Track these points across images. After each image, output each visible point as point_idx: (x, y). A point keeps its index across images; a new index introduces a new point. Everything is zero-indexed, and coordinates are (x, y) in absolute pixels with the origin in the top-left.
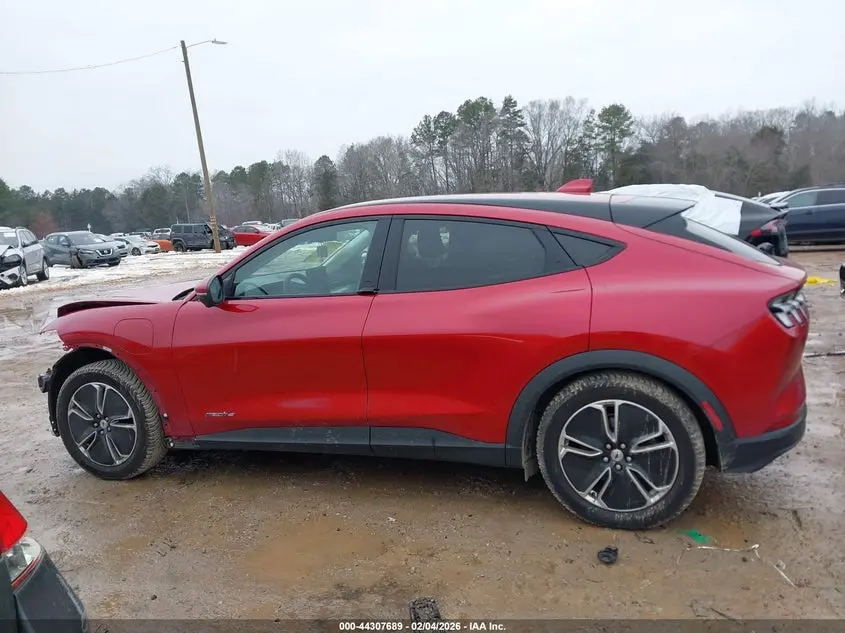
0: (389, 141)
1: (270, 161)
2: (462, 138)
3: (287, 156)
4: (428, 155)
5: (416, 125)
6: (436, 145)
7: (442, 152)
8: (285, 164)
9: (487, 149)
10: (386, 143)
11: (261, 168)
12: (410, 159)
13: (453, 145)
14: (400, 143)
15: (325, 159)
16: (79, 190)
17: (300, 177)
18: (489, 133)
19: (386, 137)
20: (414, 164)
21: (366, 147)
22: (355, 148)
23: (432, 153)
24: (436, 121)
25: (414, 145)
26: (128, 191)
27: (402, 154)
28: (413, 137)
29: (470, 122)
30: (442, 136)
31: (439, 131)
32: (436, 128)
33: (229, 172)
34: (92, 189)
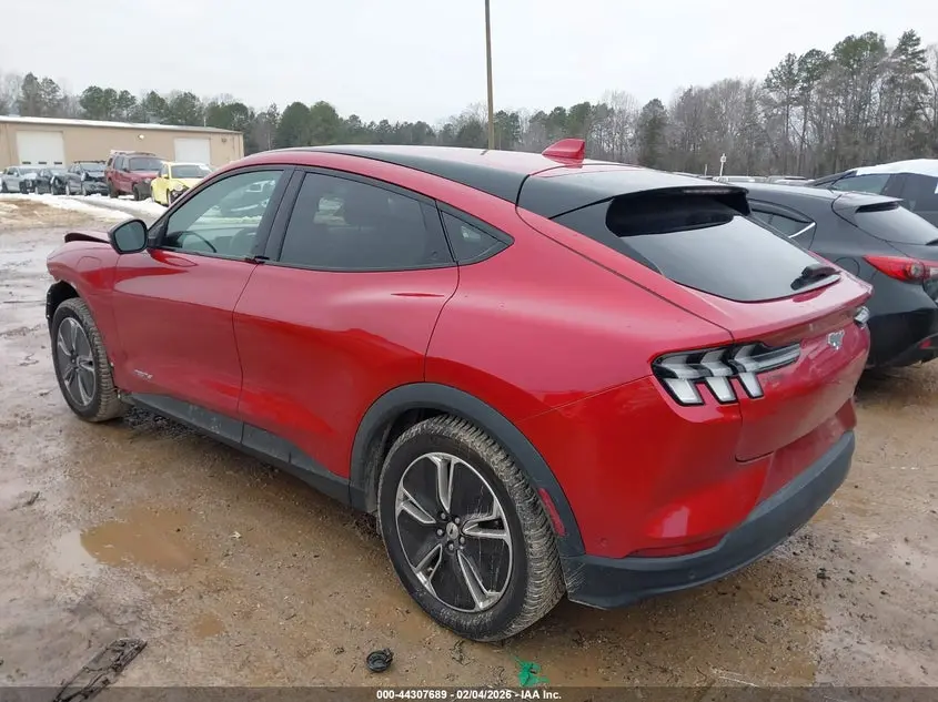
0: (738, 84)
1: (593, 103)
2: (833, 84)
3: (614, 98)
4: (783, 103)
5: (775, 65)
6: (796, 91)
7: (803, 100)
8: (609, 107)
9: (867, 99)
10: (733, 86)
11: (583, 110)
12: (759, 108)
13: (819, 92)
14: (751, 88)
15: (656, 103)
16: (401, 123)
17: (625, 123)
18: (871, 79)
19: (734, 79)
20: (763, 114)
21: (707, 92)
22: (693, 93)
23: (789, 102)
24: (803, 61)
25: (767, 90)
26: (447, 127)
27: (750, 101)
28: (768, 81)
29: (848, 64)
30: (807, 80)
31: (804, 74)
32: (800, 70)
33: (548, 112)
34: (414, 123)
